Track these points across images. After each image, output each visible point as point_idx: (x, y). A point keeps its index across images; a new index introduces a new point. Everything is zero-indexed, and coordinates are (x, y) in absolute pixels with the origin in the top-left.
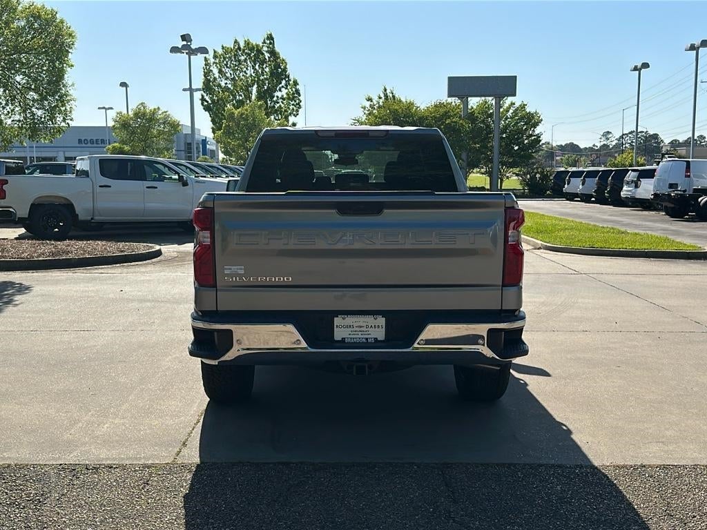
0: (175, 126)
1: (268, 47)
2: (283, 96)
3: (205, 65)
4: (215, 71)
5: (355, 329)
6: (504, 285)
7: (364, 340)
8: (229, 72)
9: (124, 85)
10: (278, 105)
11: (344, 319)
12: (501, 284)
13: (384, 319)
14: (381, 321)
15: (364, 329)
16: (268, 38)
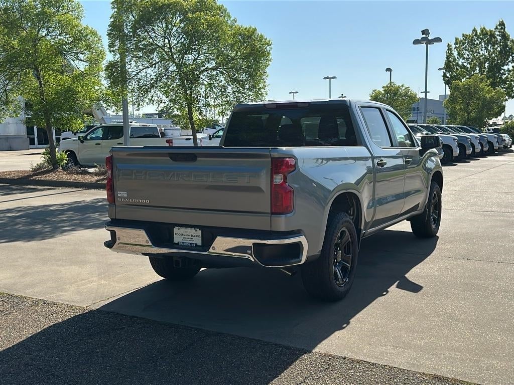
0: (413, 98)
1: (499, 32)
2: (508, 69)
3: (448, 50)
4: (455, 53)
5: (185, 237)
6: (272, 213)
7: (190, 245)
8: (466, 54)
9: (389, 70)
10: (505, 76)
11: (179, 229)
12: (270, 212)
13: (201, 231)
14: (199, 232)
15: (190, 237)
16: (500, 25)
